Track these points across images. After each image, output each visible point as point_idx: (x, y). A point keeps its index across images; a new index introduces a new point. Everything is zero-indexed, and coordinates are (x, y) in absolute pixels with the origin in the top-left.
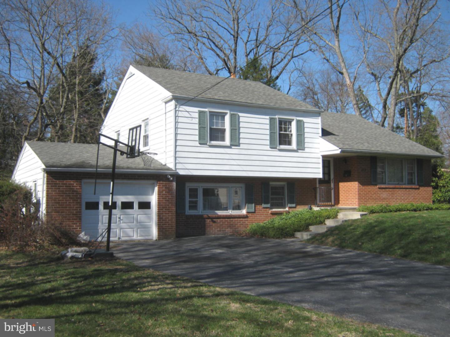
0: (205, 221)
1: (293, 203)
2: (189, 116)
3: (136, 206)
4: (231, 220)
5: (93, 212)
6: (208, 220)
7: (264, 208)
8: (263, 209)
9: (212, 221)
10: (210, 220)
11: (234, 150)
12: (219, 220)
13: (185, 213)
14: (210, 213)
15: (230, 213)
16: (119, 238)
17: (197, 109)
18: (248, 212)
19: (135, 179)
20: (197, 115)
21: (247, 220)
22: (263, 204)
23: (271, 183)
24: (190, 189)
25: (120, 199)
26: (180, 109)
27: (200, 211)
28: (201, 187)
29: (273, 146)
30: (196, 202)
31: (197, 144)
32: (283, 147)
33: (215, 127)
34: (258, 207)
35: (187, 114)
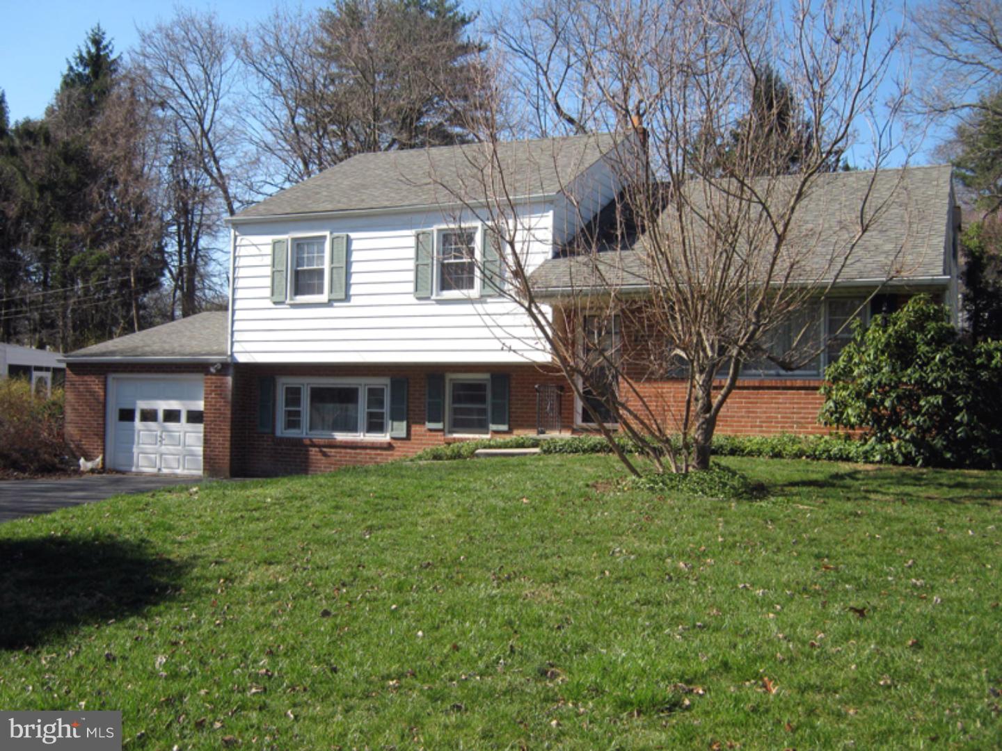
0: (308, 451)
1: (503, 423)
2: (258, 253)
3: (184, 417)
4: (358, 451)
5: (126, 424)
6: (314, 449)
7: (431, 430)
8: (428, 433)
9: (321, 451)
10: (317, 449)
11: (338, 310)
12: (333, 450)
13: (273, 433)
14: (319, 436)
15: (362, 437)
16: (159, 469)
17: (269, 239)
18: (393, 438)
19: (173, 372)
20: (269, 250)
21: (392, 455)
22: (427, 423)
23: (450, 376)
24: (287, 388)
25: (162, 406)
26: (244, 242)
27: (302, 433)
28: (306, 384)
29: (421, 294)
30: (298, 413)
31: (269, 304)
32: (448, 294)
33: (305, 268)
34: (416, 429)
35: (253, 250)
